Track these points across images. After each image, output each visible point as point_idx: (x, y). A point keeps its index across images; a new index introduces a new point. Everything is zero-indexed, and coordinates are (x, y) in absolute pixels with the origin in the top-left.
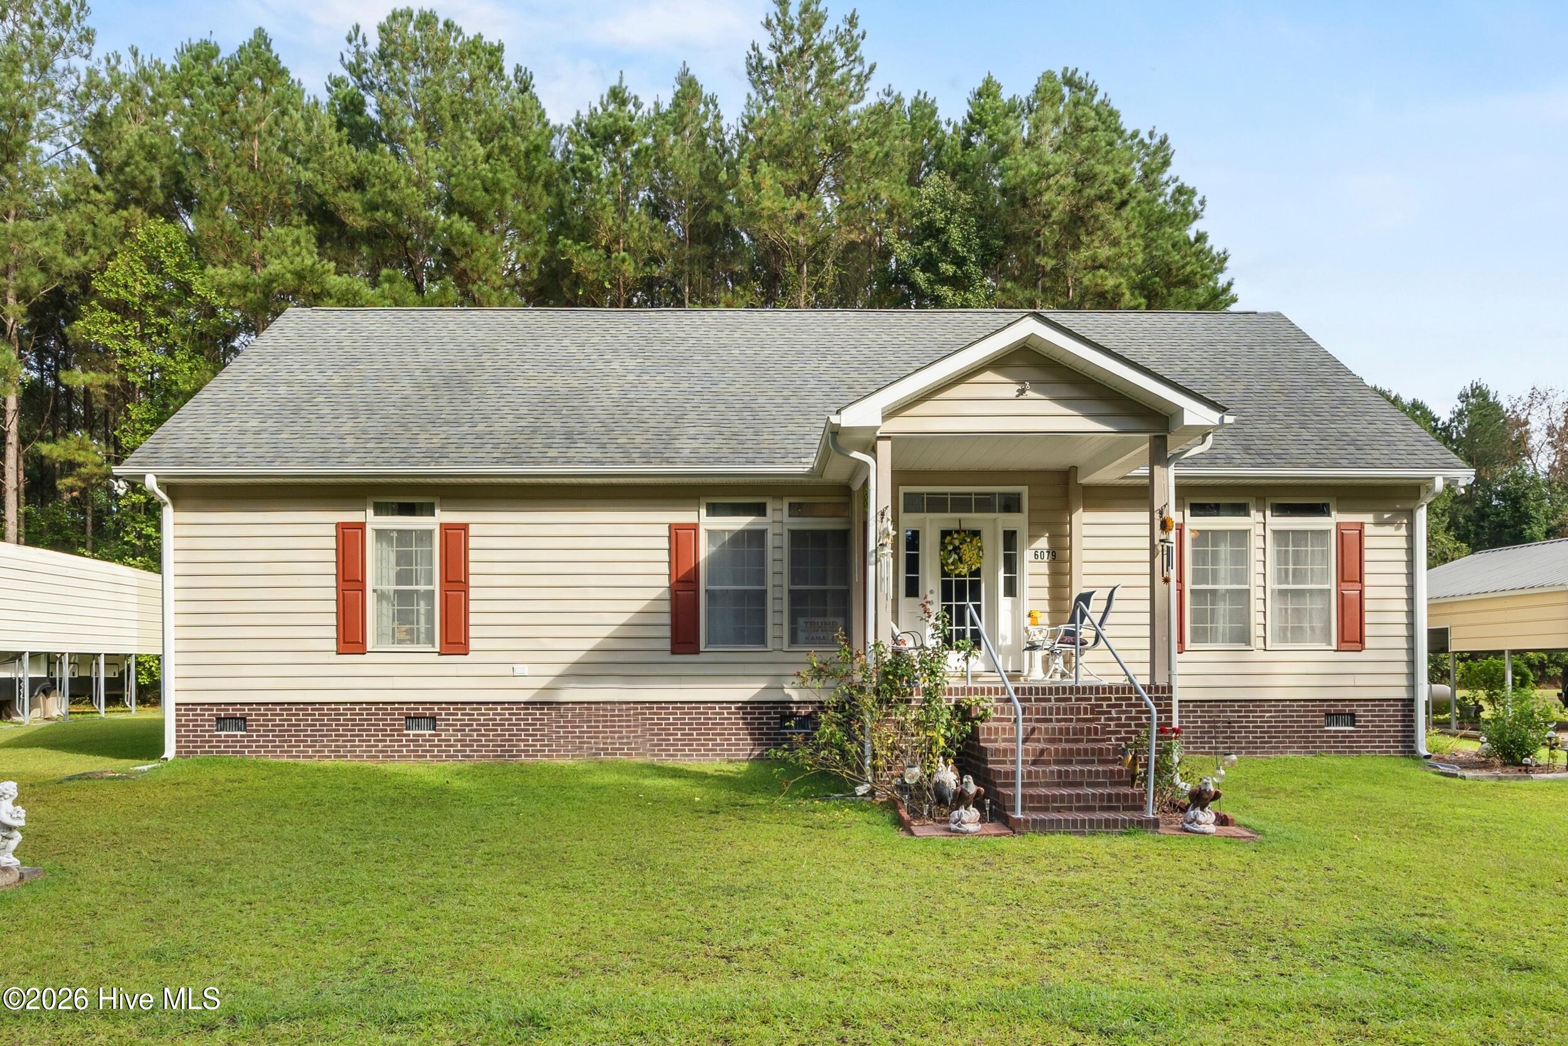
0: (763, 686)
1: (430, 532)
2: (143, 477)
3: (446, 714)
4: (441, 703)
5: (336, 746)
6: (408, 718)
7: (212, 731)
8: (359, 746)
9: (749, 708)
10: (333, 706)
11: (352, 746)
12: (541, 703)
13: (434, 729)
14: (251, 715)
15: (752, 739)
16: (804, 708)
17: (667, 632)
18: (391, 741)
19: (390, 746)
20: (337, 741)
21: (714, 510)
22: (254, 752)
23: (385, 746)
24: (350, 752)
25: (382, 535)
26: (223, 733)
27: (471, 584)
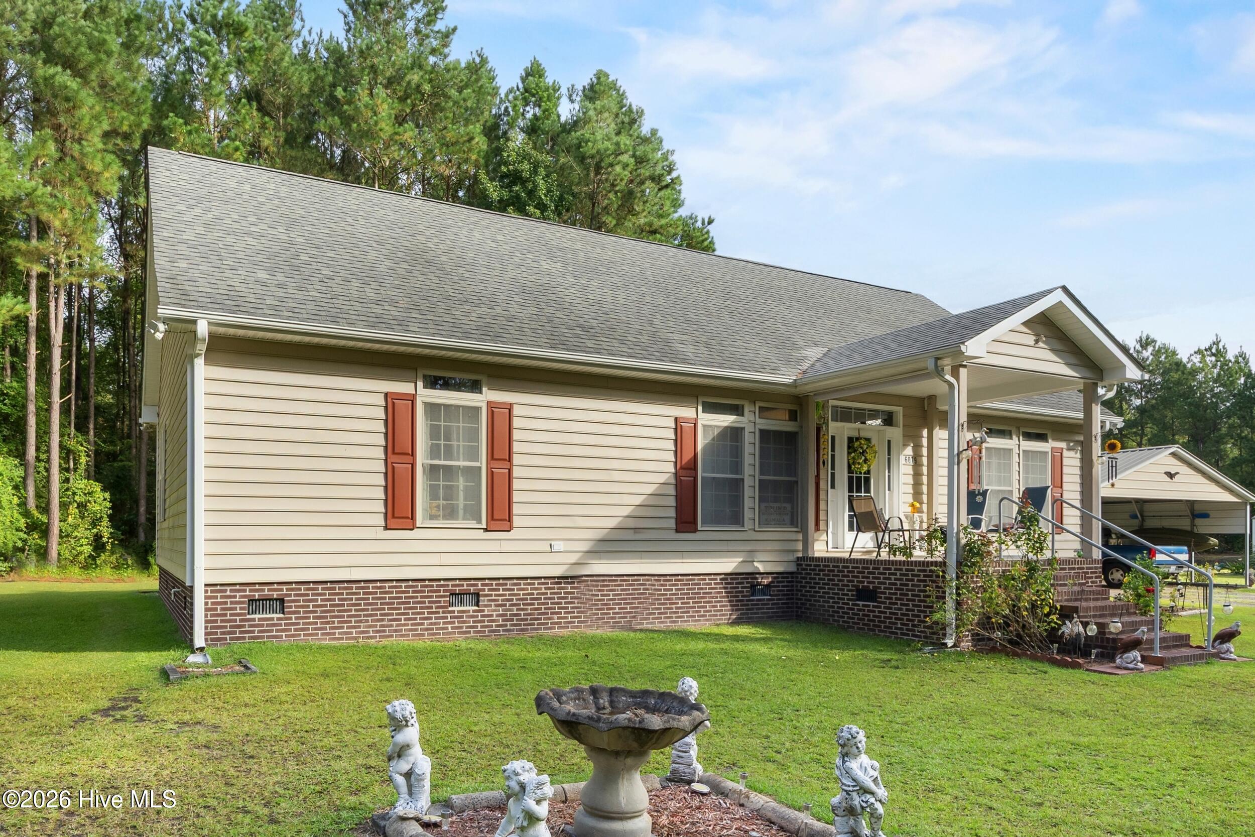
0: (740, 560)
1: (477, 409)
2: (194, 322)
3: (489, 590)
4: (484, 579)
5: (381, 626)
6: (453, 594)
7: (244, 614)
8: (405, 625)
9: (730, 579)
10: (379, 584)
11: (398, 625)
12: (572, 577)
13: (478, 605)
14: (290, 595)
15: (731, 606)
16: (766, 578)
17: (672, 513)
18: (436, 618)
19: (435, 624)
20: (383, 620)
21: (710, 408)
22: (293, 636)
23: (431, 624)
24: (396, 631)
25: (432, 409)
26: (257, 616)
27: (515, 462)
